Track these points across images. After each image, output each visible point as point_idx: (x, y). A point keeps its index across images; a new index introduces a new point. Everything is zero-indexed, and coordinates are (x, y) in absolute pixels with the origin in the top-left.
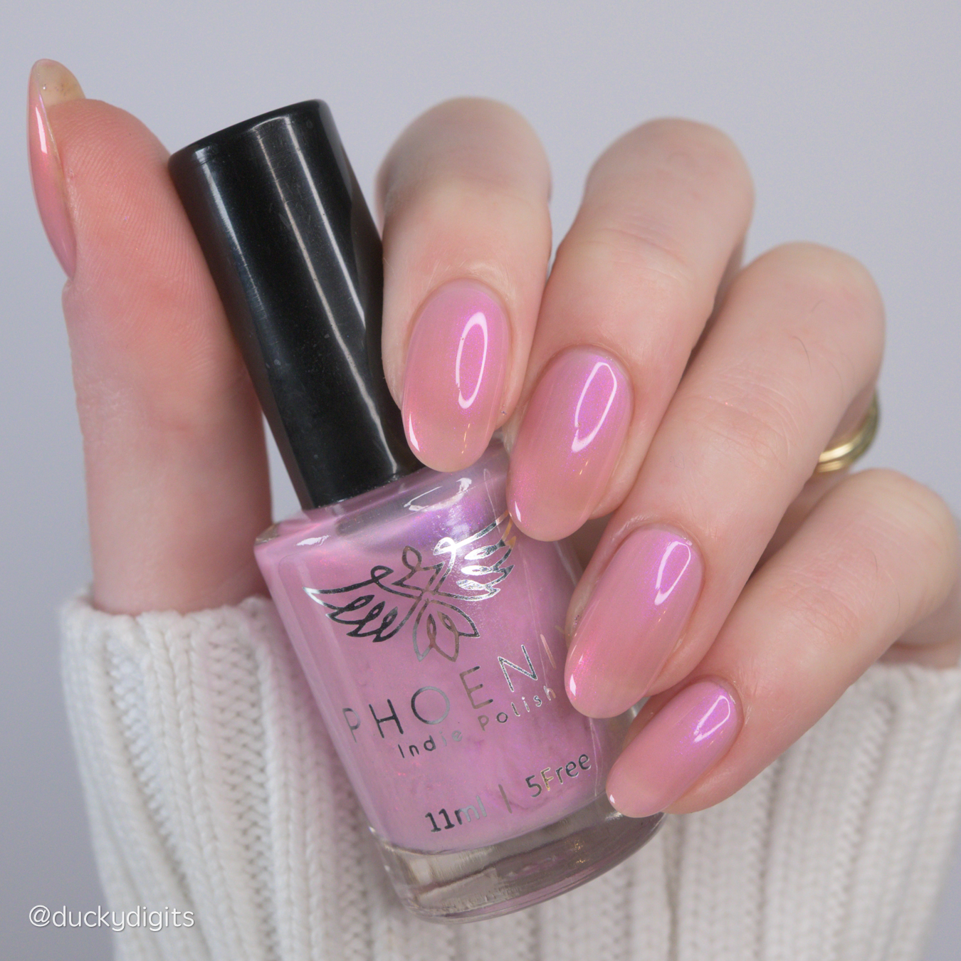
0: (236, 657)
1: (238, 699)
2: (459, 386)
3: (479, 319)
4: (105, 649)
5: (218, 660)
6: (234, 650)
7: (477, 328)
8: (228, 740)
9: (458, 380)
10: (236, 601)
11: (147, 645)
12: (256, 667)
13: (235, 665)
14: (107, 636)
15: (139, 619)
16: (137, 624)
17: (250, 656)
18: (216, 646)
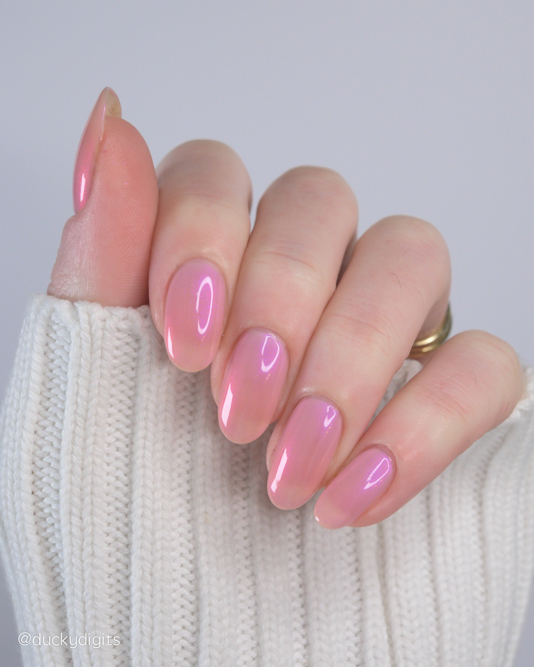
0: (129, 340)
1: (125, 363)
2: (198, 311)
3: (208, 280)
4: (50, 317)
5: (119, 339)
6: (129, 335)
7: (207, 285)
8: (114, 386)
9: (197, 308)
10: (136, 306)
11: (78, 320)
12: (139, 348)
13: (127, 344)
14: (53, 310)
15: (76, 304)
16: (74, 307)
17: (137, 341)
18: (119, 330)
